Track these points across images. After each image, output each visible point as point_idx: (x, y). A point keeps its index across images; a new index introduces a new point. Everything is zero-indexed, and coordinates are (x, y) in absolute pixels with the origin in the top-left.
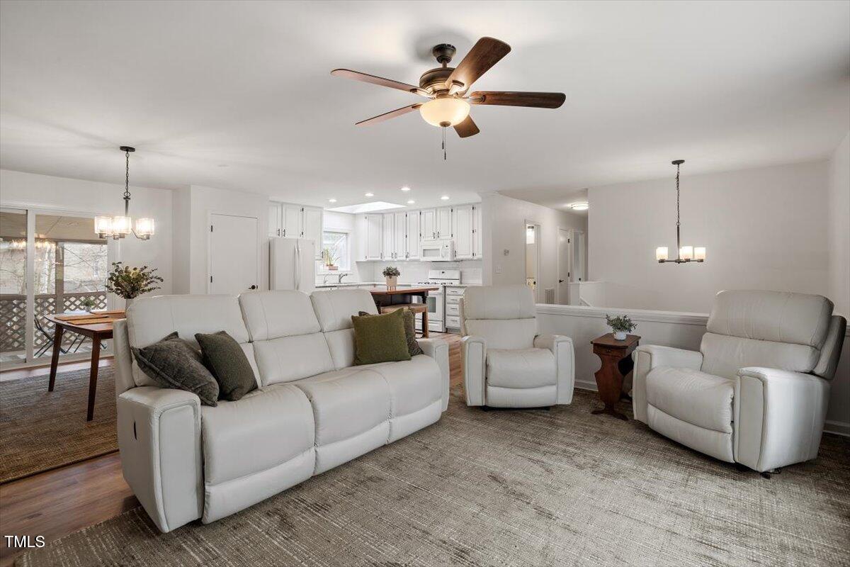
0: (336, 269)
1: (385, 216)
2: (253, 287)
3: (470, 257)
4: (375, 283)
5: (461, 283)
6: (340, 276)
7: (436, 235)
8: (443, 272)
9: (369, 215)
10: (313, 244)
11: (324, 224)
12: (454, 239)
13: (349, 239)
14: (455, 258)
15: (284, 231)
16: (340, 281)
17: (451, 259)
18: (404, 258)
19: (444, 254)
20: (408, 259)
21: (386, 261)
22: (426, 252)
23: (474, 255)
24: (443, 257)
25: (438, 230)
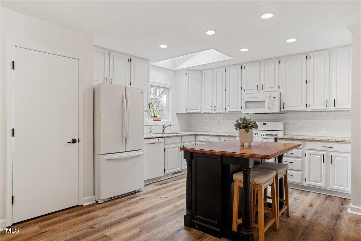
0: (159, 120)
1: (203, 72)
2: (74, 141)
3: (303, 108)
4: (196, 133)
5: (284, 135)
6: (164, 126)
7: (260, 87)
8: (264, 124)
9: (188, 71)
10: (142, 93)
12: (282, 90)
13: (171, 93)
14: (282, 110)
15: (112, 80)
16: (164, 131)
17: (277, 110)
18: (224, 110)
19: (270, 106)
20: (227, 111)
21: (205, 113)
22: (248, 104)
23: (308, 106)
24: (269, 109)
25: (262, 82)
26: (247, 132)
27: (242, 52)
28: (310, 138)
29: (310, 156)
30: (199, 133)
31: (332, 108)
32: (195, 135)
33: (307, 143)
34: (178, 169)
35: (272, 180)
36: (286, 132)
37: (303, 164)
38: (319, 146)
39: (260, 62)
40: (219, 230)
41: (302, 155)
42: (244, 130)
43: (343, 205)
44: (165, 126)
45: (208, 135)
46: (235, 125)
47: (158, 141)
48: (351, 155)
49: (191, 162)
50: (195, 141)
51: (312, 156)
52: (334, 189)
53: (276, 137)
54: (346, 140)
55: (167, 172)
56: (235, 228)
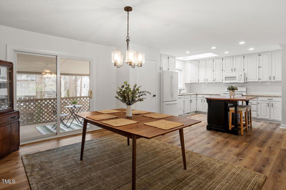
1: (200, 61)
2: (154, 96)
3: (257, 80)
5: (246, 94)
7: (233, 70)
9: (192, 61)
10: (177, 74)
11: (176, 66)
12: (246, 71)
13: (182, 72)
14: (246, 81)
15: (162, 68)
16: (180, 92)
17: (243, 81)
18: (212, 81)
19: (239, 79)
20: (214, 82)
21: (201, 83)
22: (227, 78)
23: (260, 79)
24: (239, 81)
25: (234, 67)
26: (233, 91)
27: (225, 53)
28: (261, 95)
29: (261, 104)
30: (199, 93)
31: (273, 80)
32: (197, 94)
33: (259, 97)
34: (189, 111)
35: (245, 111)
36: (248, 93)
37: (257, 108)
38: (266, 99)
39: (233, 57)
40: (224, 130)
41: (257, 103)
42: (231, 91)
43: (278, 126)
44: (181, 90)
45: (204, 94)
46: (227, 89)
47: (181, 97)
48: (281, 103)
49: (210, 104)
50: (197, 97)
51: (262, 104)
52: (274, 119)
53: (242, 95)
54: (280, 96)
55: (185, 112)
56: (230, 129)
